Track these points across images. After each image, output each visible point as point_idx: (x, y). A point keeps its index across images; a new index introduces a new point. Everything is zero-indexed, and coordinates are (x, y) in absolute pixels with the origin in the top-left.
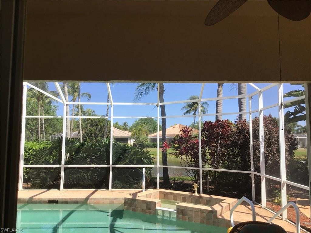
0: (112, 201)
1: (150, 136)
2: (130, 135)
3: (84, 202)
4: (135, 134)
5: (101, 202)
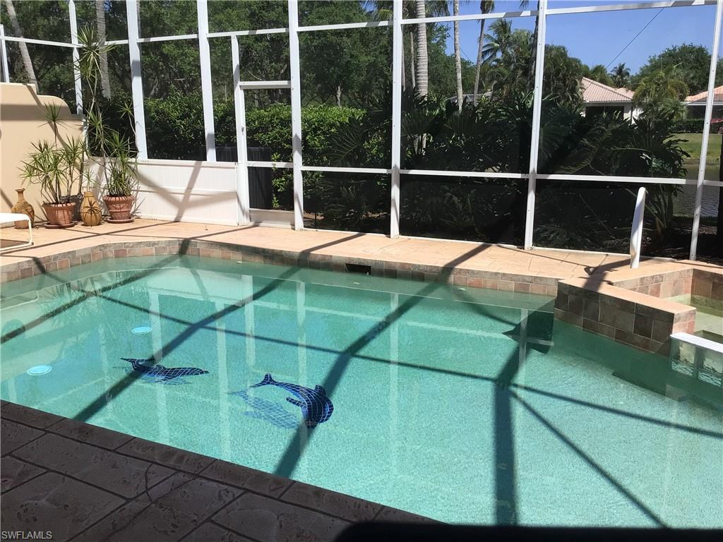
0: (524, 285)
1: (690, 100)
2: (631, 98)
3: (440, 277)
4: (644, 93)
5: (489, 284)
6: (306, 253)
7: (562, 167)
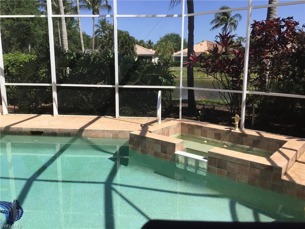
0: (116, 135)
1: (175, 54)
2: (154, 53)
3: (78, 134)
4: (159, 51)
5: (101, 135)
7: (128, 82)
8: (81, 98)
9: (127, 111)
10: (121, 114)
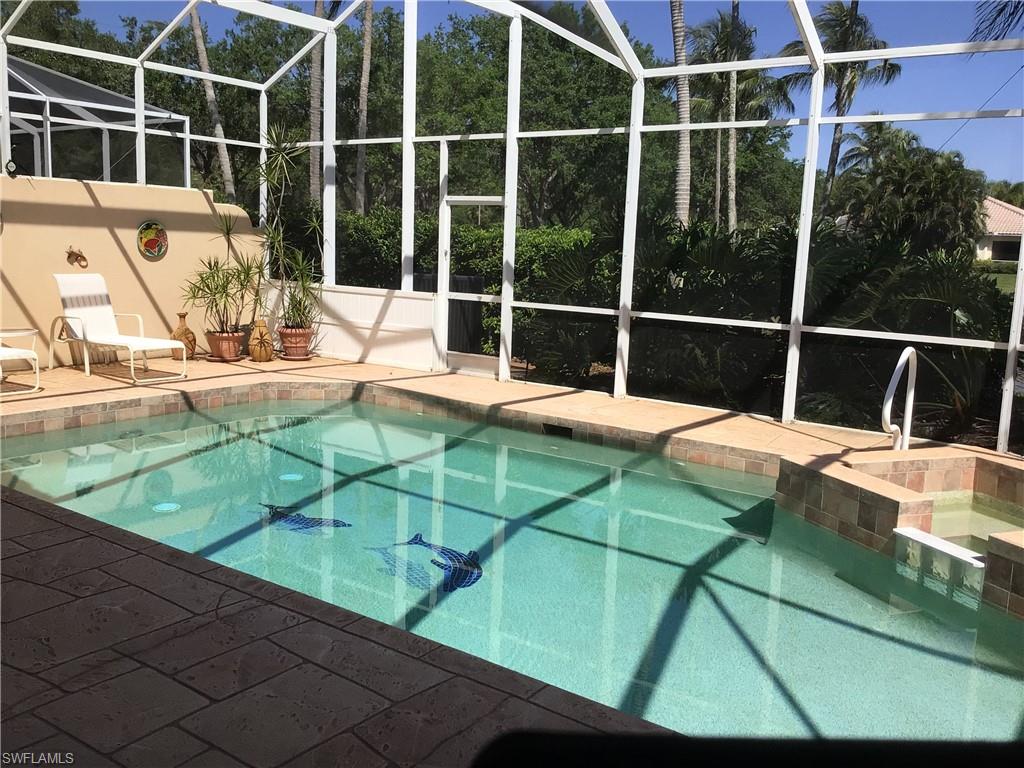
0: (757, 464)
3: (653, 447)
5: (714, 459)
6: (496, 408)
7: (834, 317)
8: (689, 355)
9: (821, 407)
10: (801, 412)
